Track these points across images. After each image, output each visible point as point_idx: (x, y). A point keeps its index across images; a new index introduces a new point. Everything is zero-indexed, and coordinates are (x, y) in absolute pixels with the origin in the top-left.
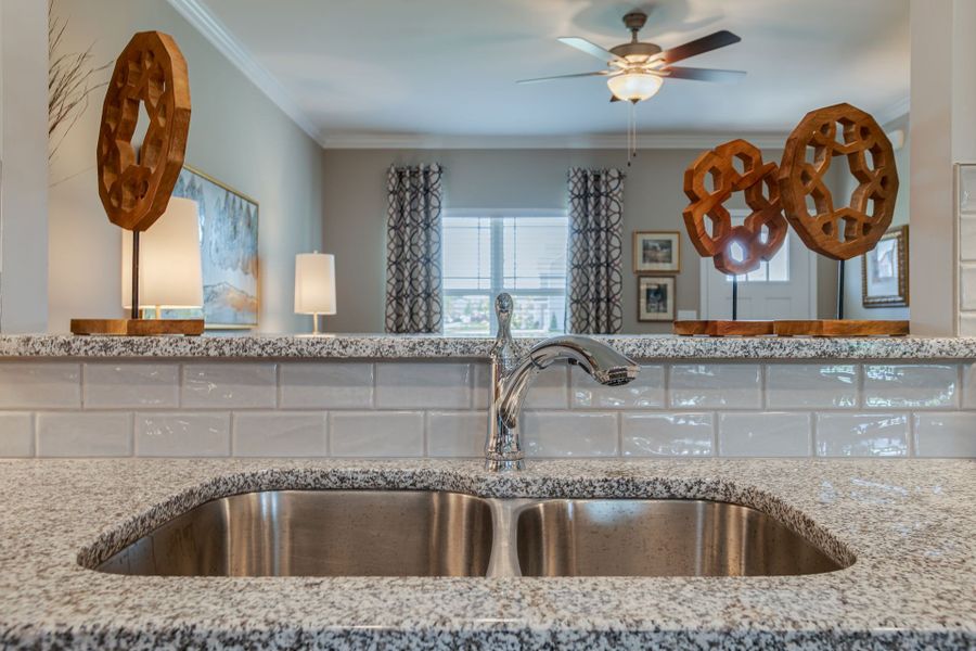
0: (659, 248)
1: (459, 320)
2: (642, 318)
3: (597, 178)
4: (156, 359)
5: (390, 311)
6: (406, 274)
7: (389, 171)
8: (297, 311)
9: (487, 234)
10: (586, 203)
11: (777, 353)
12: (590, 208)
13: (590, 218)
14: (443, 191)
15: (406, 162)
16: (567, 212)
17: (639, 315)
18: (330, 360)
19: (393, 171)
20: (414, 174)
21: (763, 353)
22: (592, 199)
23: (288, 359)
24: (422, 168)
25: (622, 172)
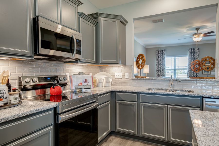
1: (168, 72)
3: (194, 49)
4: (144, 80)
5: (157, 72)
6: (159, 67)
7: (156, 51)
8: (144, 73)
9: (173, 60)
10: (192, 54)
11: (197, 80)
12: (192, 55)
13: (193, 57)
14: (165, 53)
15: (159, 49)
16: (188, 56)
18: (157, 80)
19: (157, 51)
20: (161, 51)
21: (196, 80)
22: (193, 53)
23: (154, 80)
24: (162, 50)
25: (199, 48)
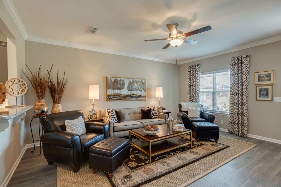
0: (265, 77)
2: (257, 99)
8: (156, 97)
9: (212, 78)
10: (235, 66)
17: (256, 98)
